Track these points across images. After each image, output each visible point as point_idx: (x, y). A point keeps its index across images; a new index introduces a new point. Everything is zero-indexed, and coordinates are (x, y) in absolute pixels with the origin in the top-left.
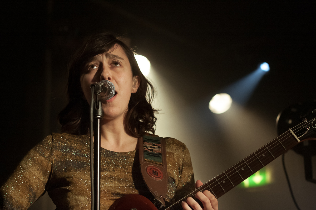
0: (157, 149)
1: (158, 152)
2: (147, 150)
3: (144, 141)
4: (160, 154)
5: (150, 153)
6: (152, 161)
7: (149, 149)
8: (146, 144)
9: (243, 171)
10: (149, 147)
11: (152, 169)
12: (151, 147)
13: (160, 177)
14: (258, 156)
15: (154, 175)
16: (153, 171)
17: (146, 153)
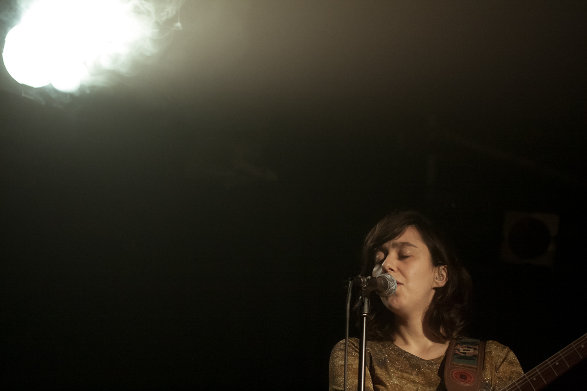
0: (472, 351)
1: (473, 354)
2: (459, 353)
3: (457, 344)
4: (475, 356)
5: (462, 357)
6: (462, 365)
7: (461, 352)
8: (459, 347)
9: (558, 365)
10: (461, 350)
11: (460, 372)
12: (464, 350)
13: (470, 381)
14: (576, 347)
15: (461, 380)
16: (461, 375)
17: (456, 356)
